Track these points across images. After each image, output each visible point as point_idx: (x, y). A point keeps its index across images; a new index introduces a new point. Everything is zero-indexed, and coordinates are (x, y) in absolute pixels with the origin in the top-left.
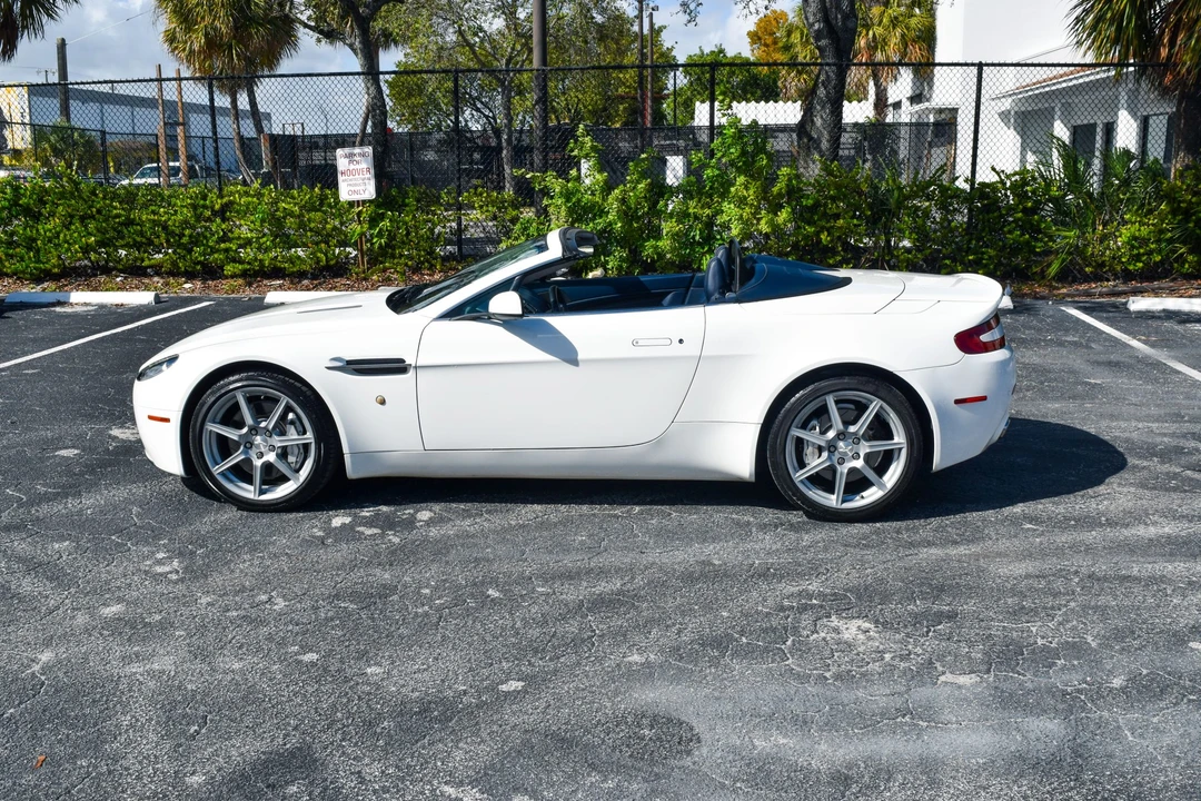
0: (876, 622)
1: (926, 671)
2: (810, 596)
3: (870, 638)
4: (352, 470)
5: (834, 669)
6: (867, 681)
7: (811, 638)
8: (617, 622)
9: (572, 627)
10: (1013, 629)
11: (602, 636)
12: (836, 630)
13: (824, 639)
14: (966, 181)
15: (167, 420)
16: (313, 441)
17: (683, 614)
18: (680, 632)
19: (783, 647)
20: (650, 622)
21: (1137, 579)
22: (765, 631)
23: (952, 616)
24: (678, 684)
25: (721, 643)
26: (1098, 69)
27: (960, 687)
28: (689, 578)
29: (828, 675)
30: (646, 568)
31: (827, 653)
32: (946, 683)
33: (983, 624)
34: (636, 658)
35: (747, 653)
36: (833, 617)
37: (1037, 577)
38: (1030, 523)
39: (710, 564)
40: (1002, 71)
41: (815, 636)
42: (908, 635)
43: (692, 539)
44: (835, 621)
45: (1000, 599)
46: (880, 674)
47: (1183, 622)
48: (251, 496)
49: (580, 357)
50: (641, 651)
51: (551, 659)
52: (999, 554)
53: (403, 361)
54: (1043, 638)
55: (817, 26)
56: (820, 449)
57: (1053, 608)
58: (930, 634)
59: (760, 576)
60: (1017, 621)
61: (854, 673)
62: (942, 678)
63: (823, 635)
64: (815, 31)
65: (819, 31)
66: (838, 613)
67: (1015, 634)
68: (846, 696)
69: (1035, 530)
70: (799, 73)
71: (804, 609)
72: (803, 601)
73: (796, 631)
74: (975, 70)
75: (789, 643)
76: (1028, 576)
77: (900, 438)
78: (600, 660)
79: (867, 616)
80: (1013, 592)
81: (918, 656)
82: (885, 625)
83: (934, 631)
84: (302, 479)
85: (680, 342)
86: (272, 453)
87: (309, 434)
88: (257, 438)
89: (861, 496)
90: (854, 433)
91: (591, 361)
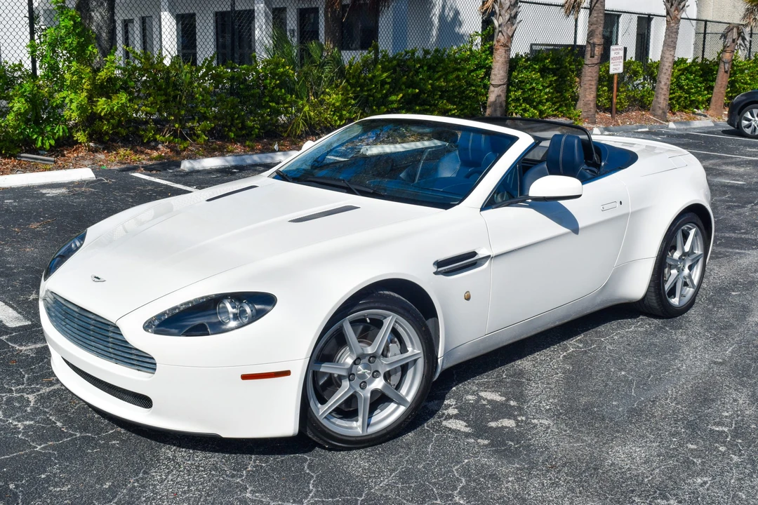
15: (287, 373)
16: (422, 355)
48: (359, 431)
49: (581, 225)
53: (474, 254)
56: (671, 267)
77: (698, 251)
84: (409, 398)
85: (621, 203)
86: (377, 380)
87: (415, 349)
88: (360, 367)
89: (682, 296)
90: (688, 252)
91: (586, 228)
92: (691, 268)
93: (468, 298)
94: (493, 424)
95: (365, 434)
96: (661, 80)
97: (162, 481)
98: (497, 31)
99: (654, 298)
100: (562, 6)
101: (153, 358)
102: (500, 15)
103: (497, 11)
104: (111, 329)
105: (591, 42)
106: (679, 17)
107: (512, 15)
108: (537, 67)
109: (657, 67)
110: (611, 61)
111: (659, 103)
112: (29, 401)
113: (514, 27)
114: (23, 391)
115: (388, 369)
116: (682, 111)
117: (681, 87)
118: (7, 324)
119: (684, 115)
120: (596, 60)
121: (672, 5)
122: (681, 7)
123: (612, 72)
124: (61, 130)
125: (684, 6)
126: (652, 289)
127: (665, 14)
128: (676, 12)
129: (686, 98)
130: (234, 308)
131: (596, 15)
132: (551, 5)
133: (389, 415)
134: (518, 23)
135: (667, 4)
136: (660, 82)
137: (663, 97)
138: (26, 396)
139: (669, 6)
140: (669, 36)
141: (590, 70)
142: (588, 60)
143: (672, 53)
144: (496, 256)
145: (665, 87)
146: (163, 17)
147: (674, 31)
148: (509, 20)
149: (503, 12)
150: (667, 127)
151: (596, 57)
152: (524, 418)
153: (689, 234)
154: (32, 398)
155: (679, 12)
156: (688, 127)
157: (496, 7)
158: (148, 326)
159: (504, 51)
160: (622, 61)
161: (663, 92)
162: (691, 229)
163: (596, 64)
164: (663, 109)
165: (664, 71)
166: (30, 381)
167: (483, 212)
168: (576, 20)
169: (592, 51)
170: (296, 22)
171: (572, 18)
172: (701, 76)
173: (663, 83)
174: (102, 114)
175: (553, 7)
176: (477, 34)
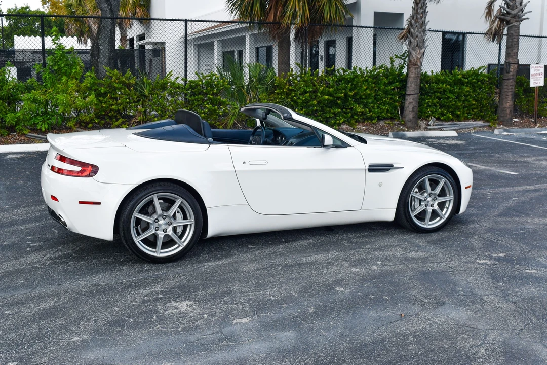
0: (195, 301)
1: (225, 319)
2: (157, 294)
3: (194, 309)
5: (182, 326)
6: (200, 329)
7: (165, 313)
8: (58, 322)
9: (34, 329)
10: (259, 294)
11: (54, 331)
12: (176, 308)
13: (172, 313)
14: (182, 80)
17: (94, 312)
18: (96, 321)
19: (153, 320)
20: (78, 320)
21: (306, 264)
22: (141, 313)
23: (229, 293)
24: (105, 347)
25: (120, 323)
26: (234, 24)
27: (244, 324)
28: (90, 294)
29: (180, 329)
30: (65, 292)
31: (176, 319)
32: (237, 323)
33: (245, 294)
34: (76, 339)
35: (136, 325)
36: (173, 302)
37: (262, 269)
38: (251, 245)
39: (99, 285)
40: (197, 24)
41: (167, 312)
42: (212, 305)
43: (85, 274)
44: (174, 304)
45: (248, 282)
46: (205, 325)
47: (330, 280)
50: (78, 335)
51: (28, 348)
52: (242, 261)
54: (273, 296)
57: (273, 282)
58: (222, 302)
59: (128, 288)
60: (260, 290)
61: (192, 326)
62: (235, 322)
63: (170, 311)
66: (175, 299)
67: (261, 296)
68: (192, 338)
69: (255, 248)
70: (76, 21)
71: (157, 300)
72: (155, 297)
73: (156, 311)
74: (183, 23)
75: (155, 317)
76: (258, 269)
78: (58, 343)
79: (189, 299)
80: (254, 277)
81: (220, 313)
82: (199, 302)
83: (223, 301)
100: (486, 34)
105: (507, 62)
107: (421, 41)
110: (531, 77)
113: (422, 51)
123: (532, 85)
134: (426, 47)
141: (506, 84)
142: (505, 76)
148: (417, 45)
149: (413, 40)
151: (511, 73)
160: (542, 76)
168: (500, 44)
169: (508, 69)
171: (495, 42)
175: (475, 35)
176: (397, 57)
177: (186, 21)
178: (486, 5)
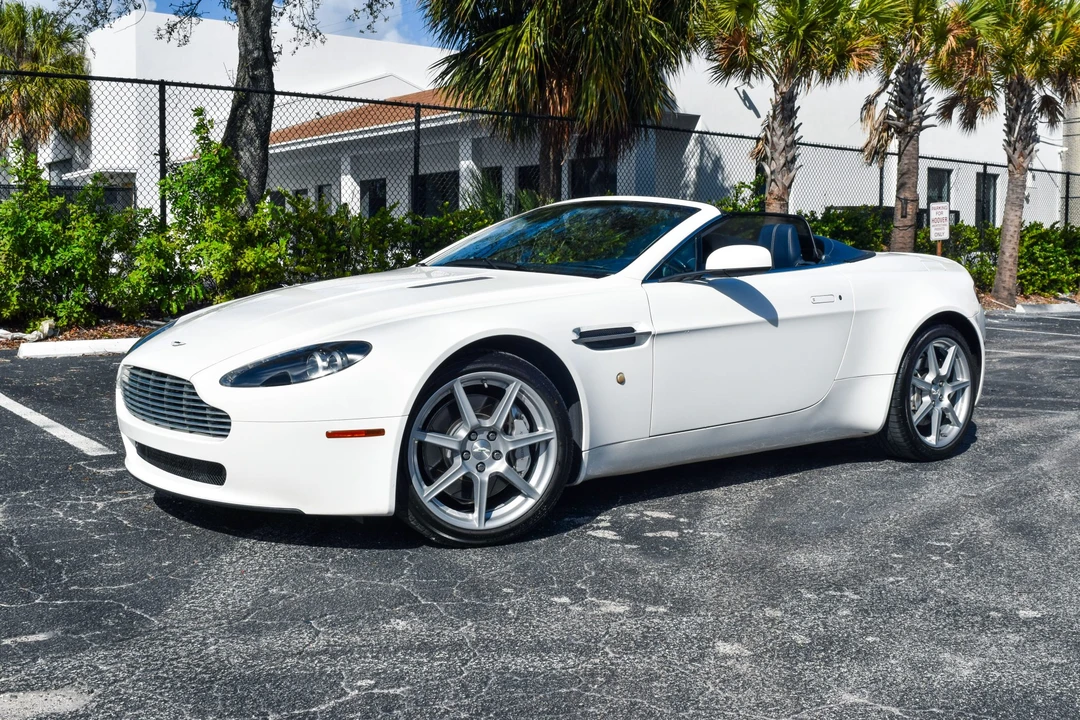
4: (588, 470)
15: (380, 432)
16: (554, 436)
48: (475, 525)
53: (631, 330)
55: (256, 55)
56: (921, 393)
64: (254, 59)
65: (257, 59)
74: (414, 111)
77: (963, 378)
84: (540, 490)
85: (840, 298)
86: (498, 462)
87: (546, 429)
88: (476, 444)
89: (940, 434)
90: (945, 376)
91: (787, 320)
92: (954, 400)
93: (622, 382)
94: (651, 535)
95: (482, 528)
96: (1005, 250)
97: (231, 563)
98: (769, 180)
99: (898, 430)
100: (862, 151)
101: (228, 417)
102: (772, 159)
103: (769, 154)
104: (185, 389)
105: (902, 197)
106: (1025, 165)
107: (789, 159)
108: (827, 229)
109: (1000, 233)
110: (932, 224)
111: (1004, 282)
112: (95, 507)
113: (792, 174)
114: (92, 500)
115: (511, 448)
116: (1040, 295)
117: (1033, 259)
118: (89, 454)
119: (1042, 300)
120: (908, 221)
121: (1015, 149)
122: (1027, 152)
123: (933, 237)
124: (194, 292)
125: (1032, 150)
126: (894, 418)
127: (1006, 163)
128: (1021, 159)
129: (1043, 276)
130: (323, 360)
131: (907, 162)
132: (846, 149)
133: (515, 509)
134: (797, 169)
135: (1008, 148)
136: (1003, 253)
137: (1008, 273)
138: (94, 503)
139: (1011, 152)
140: (1013, 190)
141: (901, 235)
142: (898, 221)
143: (1018, 213)
144: (660, 335)
145: (1011, 260)
146: (343, 183)
147: (1020, 183)
148: (784, 165)
149: (776, 155)
150: (1014, 312)
151: (909, 217)
152: (691, 531)
153: (947, 353)
154: (100, 505)
155: (1025, 158)
156: (1044, 311)
157: (768, 149)
158: (224, 381)
159: (778, 206)
160: (947, 223)
161: (1008, 267)
162: (949, 347)
163: (910, 226)
164: (1009, 290)
165: (1008, 238)
166: (101, 493)
167: (644, 285)
168: (882, 170)
169: (904, 209)
170: (513, 180)
171: (875, 167)
172: (1064, 247)
173: (1007, 254)
174: (249, 269)
175: (848, 152)
176: (743, 185)
177: (418, 107)
178: (863, 102)
